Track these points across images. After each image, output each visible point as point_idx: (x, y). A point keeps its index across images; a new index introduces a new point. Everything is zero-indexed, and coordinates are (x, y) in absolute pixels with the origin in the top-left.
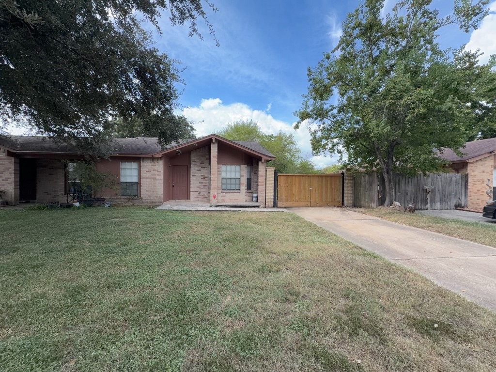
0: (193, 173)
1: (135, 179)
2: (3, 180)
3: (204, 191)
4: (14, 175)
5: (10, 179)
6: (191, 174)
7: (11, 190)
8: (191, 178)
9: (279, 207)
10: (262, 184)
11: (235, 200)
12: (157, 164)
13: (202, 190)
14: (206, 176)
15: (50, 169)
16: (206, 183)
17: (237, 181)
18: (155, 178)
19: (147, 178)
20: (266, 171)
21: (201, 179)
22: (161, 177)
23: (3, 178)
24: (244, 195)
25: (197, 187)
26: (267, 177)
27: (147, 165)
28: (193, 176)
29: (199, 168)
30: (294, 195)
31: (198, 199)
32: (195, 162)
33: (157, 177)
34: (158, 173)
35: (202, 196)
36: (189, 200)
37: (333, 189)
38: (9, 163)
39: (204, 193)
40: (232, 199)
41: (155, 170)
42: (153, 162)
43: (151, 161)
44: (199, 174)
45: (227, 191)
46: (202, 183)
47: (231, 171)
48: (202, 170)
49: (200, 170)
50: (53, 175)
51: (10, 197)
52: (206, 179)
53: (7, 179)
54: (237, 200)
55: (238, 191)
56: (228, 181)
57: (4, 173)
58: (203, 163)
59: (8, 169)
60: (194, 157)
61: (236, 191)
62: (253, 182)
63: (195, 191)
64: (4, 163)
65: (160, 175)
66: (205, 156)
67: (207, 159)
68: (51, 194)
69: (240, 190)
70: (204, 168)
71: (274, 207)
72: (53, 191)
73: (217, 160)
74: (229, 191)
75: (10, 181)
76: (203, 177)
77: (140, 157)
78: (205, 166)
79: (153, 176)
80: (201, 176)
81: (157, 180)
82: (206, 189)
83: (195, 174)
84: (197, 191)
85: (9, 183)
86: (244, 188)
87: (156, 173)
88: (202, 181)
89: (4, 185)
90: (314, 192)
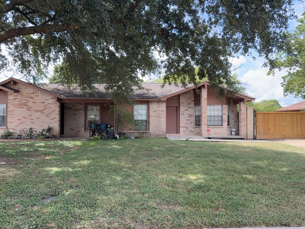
0: (182, 112)
1: (144, 118)
2: (51, 119)
3: (190, 127)
4: (58, 115)
5: (56, 118)
6: (181, 113)
7: (56, 127)
8: (180, 116)
9: (258, 140)
10: (244, 120)
11: (219, 133)
12: (161, 105)
13: (189, 126)
14: (192, 114)
15: (74, 110)
16: (192, 120)
17: (220, 118)
18: (160, 116)
19: (154, 117)
20: (247, 109)
21: (188, 117)
22: (165, 116)
23: (51, 118)
24: (226, 130)
25: (185, 123)
26: (248, 114)
27: (154, 107)
28: (182, 114)
29: (187, 108)
30: (270, 129)
31: (186, 133)
32: (184, 103)
33: (162, 116)
34: (162, 113)
35: (189, 130)
36: (178, 134)
37: (303, 125)
38: (55, 106)
39: (191, 128)
40: (216, 133)
41: (160, 110)
42: (159, 104)
43: (157, 104)
44: (186, 113)
45: (212, 127)
46: (189, 120)
47: (214, 110)
48: (189, 109)
49: (187, 110)
50: (76, 115)
51: (55, 132)
52: (192, 116)
53: (53, 119)
54: (221, 133)
55: (221, 127)
56: (212, 118)
57: (51, 114)
58: (190, 104)
59: (54, 111)
60: (183, 100)
61: (220, 127)
62: (231, 119)
63: (184, 127)
64: (51, 106)
65: (164, 114)
66: (191, 98)
67: (192, 101)
68: (74, 130)
69: (222, 125)
70: (190, 108)
71: (254, 139)
72: (76, 128)
73: (207, 101)
74: (214, 127)
75: (55, 120)
76: (189, 115)
77: (149, 101)
78: (191, 107)
79: (158, 115)
80: (188, 114)
81: (161, 118)
82: (192, 125)
83: (184, 113)
84: (186, 127)
85: (55, 122)
86: (225, 123)
87: (160, 112)
88: (189, 118)
89: (51, 123)
90: (287, 127)
